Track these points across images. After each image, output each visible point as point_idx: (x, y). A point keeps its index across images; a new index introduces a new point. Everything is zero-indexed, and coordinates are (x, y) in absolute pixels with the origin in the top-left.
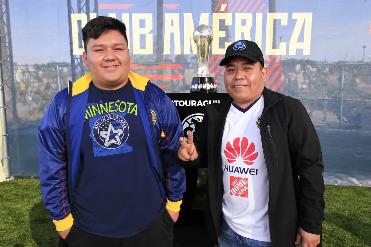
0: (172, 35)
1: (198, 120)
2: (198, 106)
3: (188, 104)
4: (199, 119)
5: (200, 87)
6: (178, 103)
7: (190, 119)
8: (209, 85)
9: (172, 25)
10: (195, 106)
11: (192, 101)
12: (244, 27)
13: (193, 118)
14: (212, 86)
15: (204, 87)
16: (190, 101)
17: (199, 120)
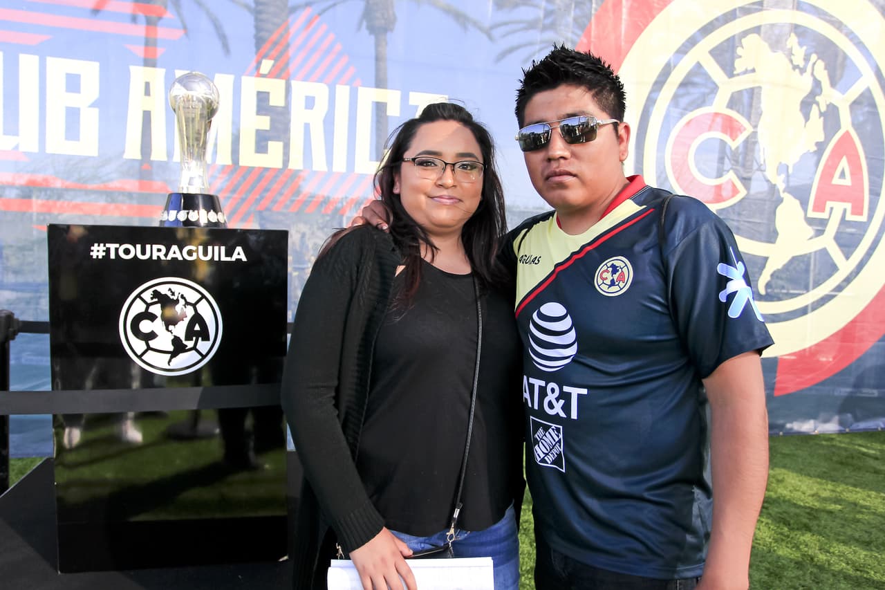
0: (147, 116)
1: (169, 294)
2: (169, 258)
3: (143, 253)
4: (171, 292)
5: (182, 216)
6: (117, 250)
7: (150, 291)
8: (206, 212)
9: (147, 93)
10: (163, 258)
11: (154, 246)
12: (310, 111)
13: (158, 288)
14: (213, 217)
15: (193, 216)
16: (148, 247)
17: (173, 294)
